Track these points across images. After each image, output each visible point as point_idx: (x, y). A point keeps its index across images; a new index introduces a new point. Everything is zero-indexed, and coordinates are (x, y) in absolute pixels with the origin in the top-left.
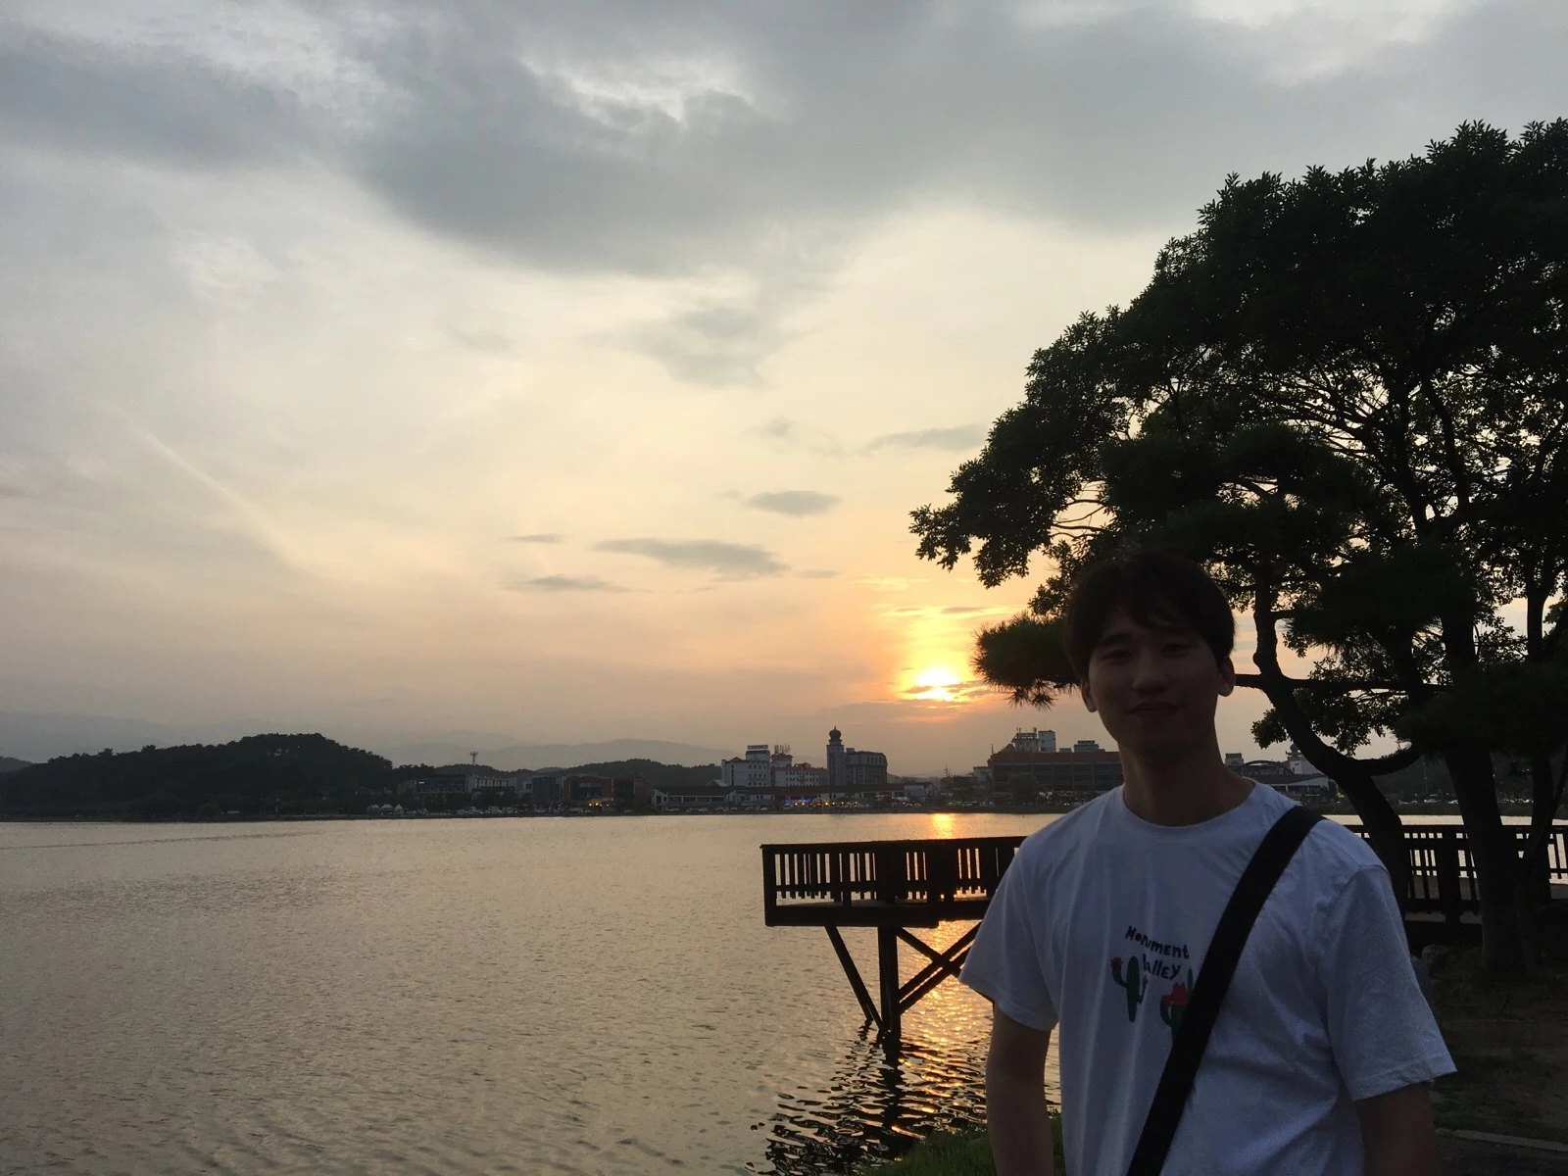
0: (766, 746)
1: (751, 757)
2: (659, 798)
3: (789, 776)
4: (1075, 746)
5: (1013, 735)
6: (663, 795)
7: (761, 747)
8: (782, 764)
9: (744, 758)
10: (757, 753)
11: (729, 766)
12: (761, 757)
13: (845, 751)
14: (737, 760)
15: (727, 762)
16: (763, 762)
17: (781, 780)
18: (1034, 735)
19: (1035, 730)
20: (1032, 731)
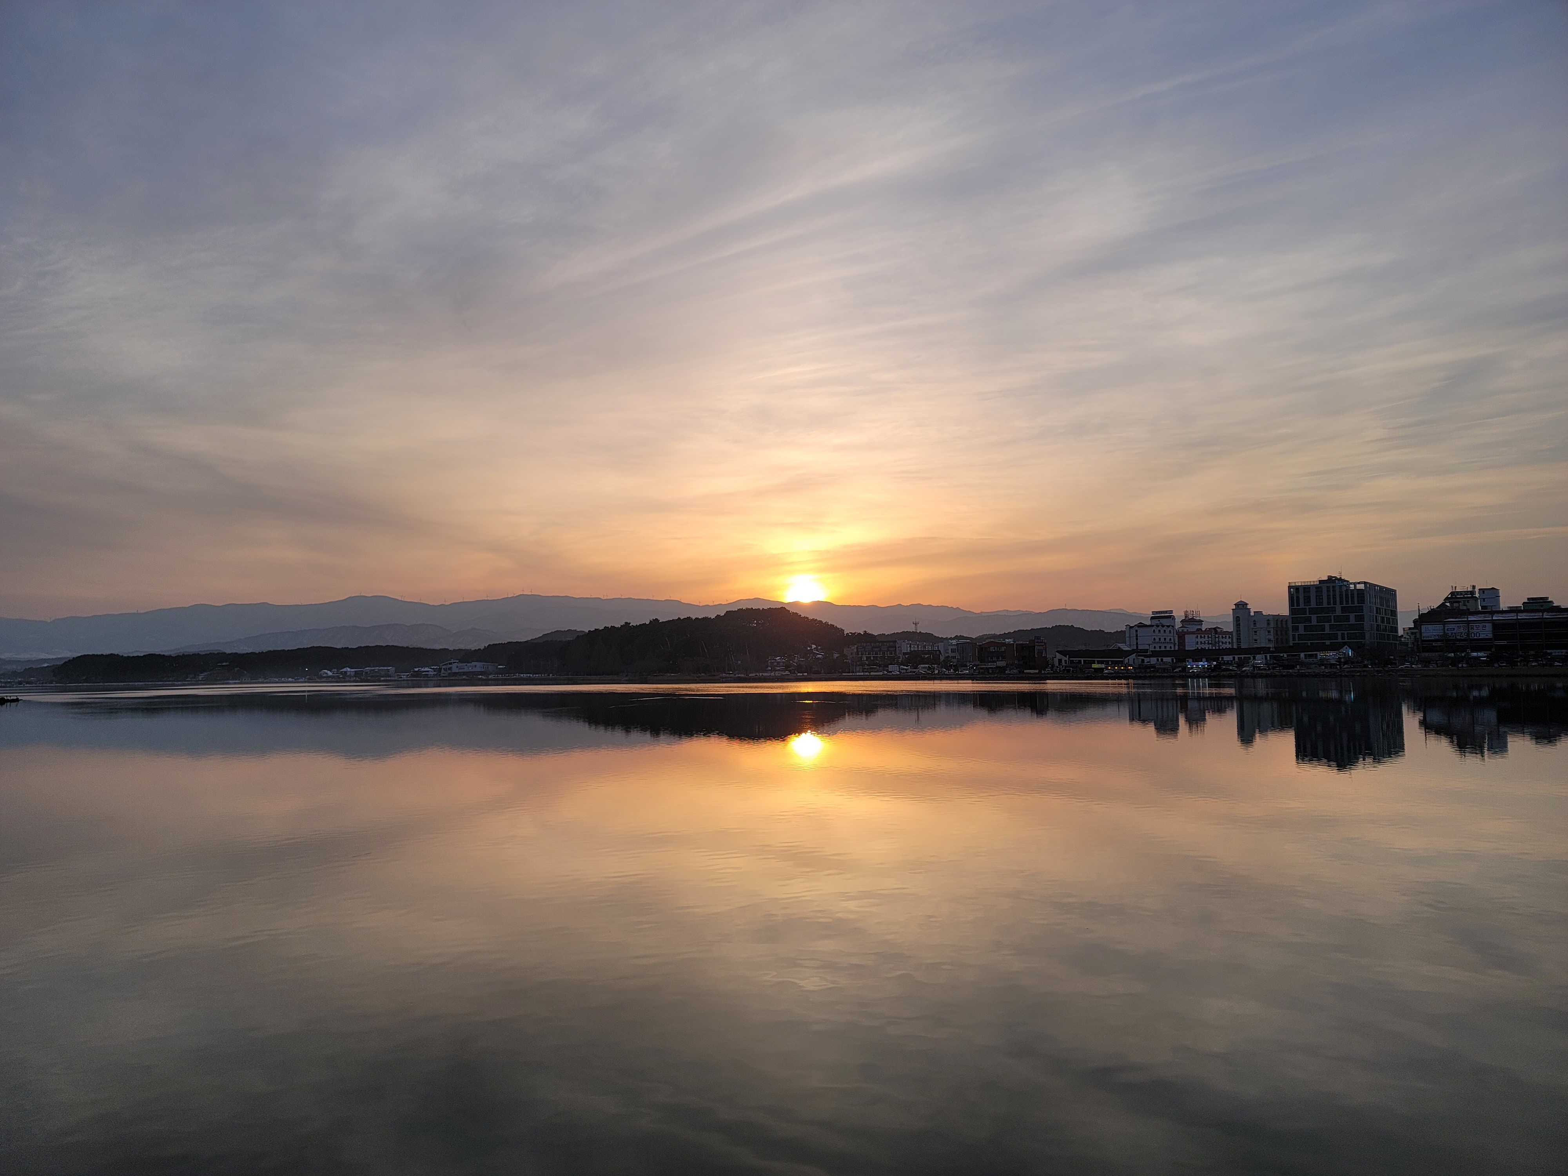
0: (1171, 612)
1: (1156, 622)
2: (1060, 661)
3: (1199, 640)
4: (1524, 603)
5: (1447, 593)
6: (1064, 658)
7: (1166, 612)
8: (1193, 628)
9: (1148, 623)
10: (1162, 618)
11: (1133, 631)
12: (1165, 622)
13: (1252, 614)
14: (1141, 626)
15: (1131, 627)
16: (1168, 626)
17: (1191, 644)
18: (1472, 593)
19: (1474, 587)
20: (1470, 589)
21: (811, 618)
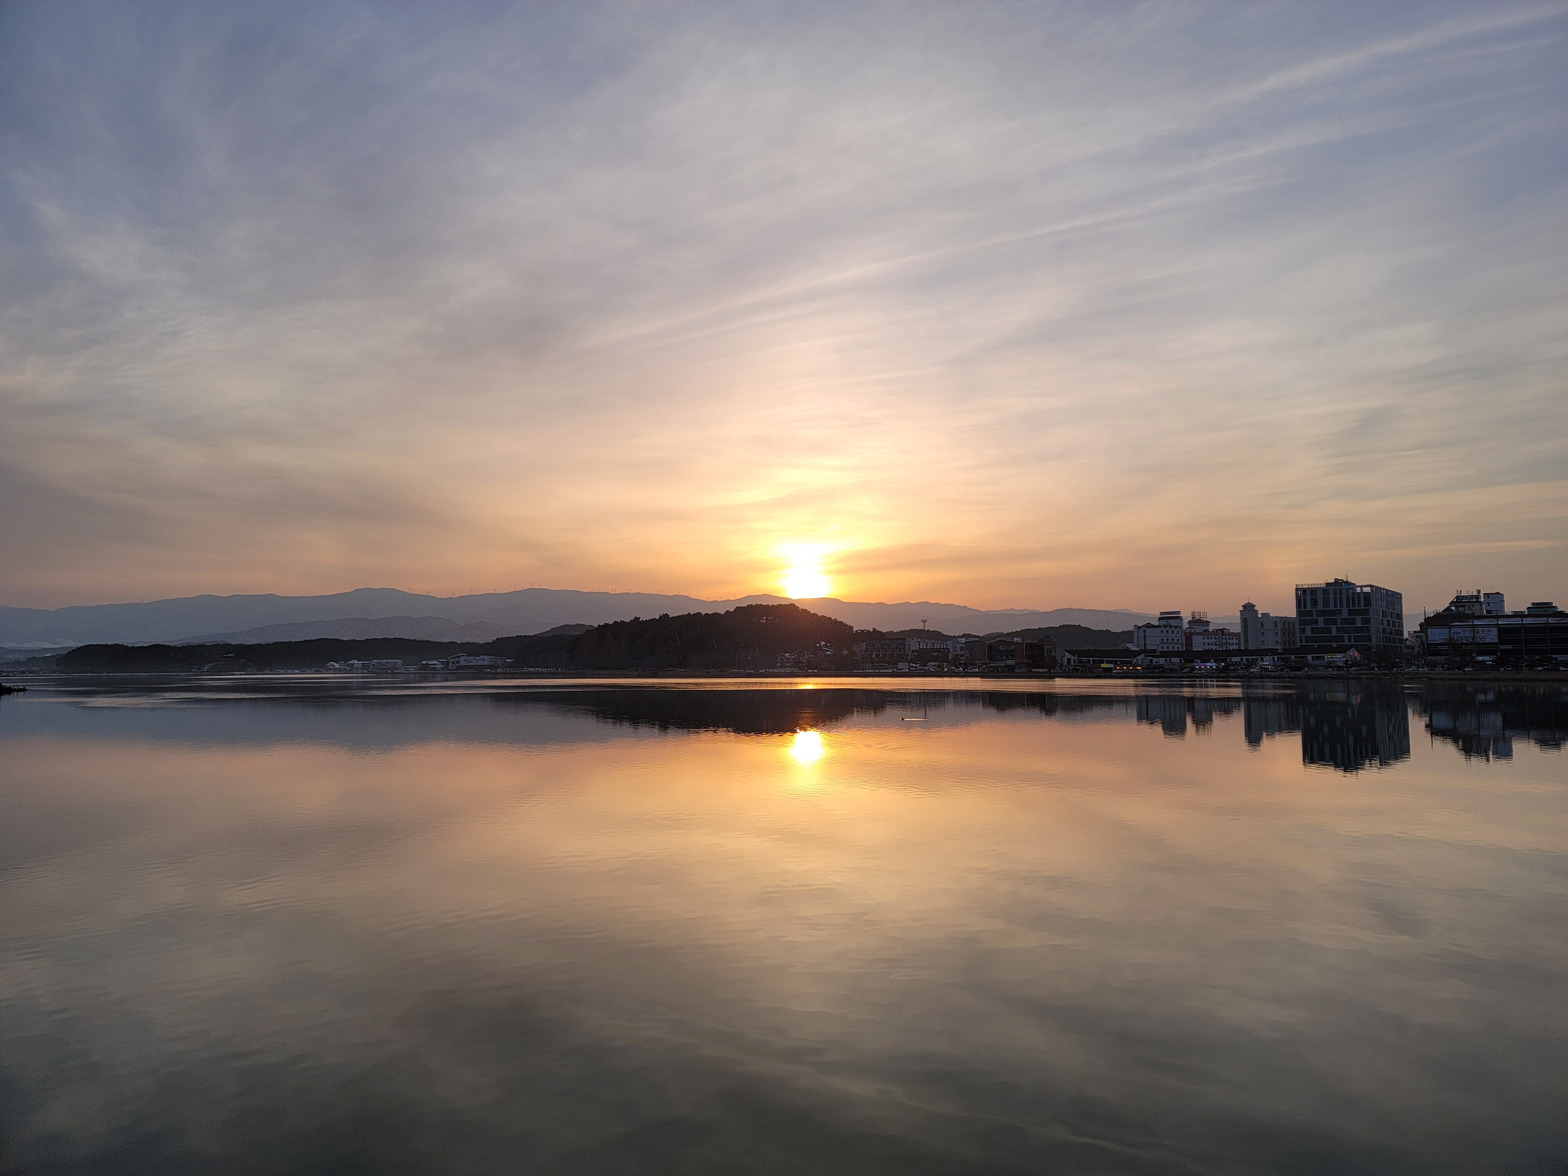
0: (1179, 612)
1: (1163, 622)
2: (1069, 660)
3: (1206, 641)
4: (1528, 608)
5: (1452, 597)
6: (1073, 658)
7: (1174, 613)
8: (1200, 629)
9: (1156, 623)
10: (1169, 619)
11: (1141, 631)
12: (1173, 623)
13: (1260, 616)
14: (1149, 626)
15: (1139, 628)
16: (1176, 627)
17: (1198, 644)
18: (1477, 597)
19: (1479, 591)
20: (1475, 594)
21: (820, 614)
